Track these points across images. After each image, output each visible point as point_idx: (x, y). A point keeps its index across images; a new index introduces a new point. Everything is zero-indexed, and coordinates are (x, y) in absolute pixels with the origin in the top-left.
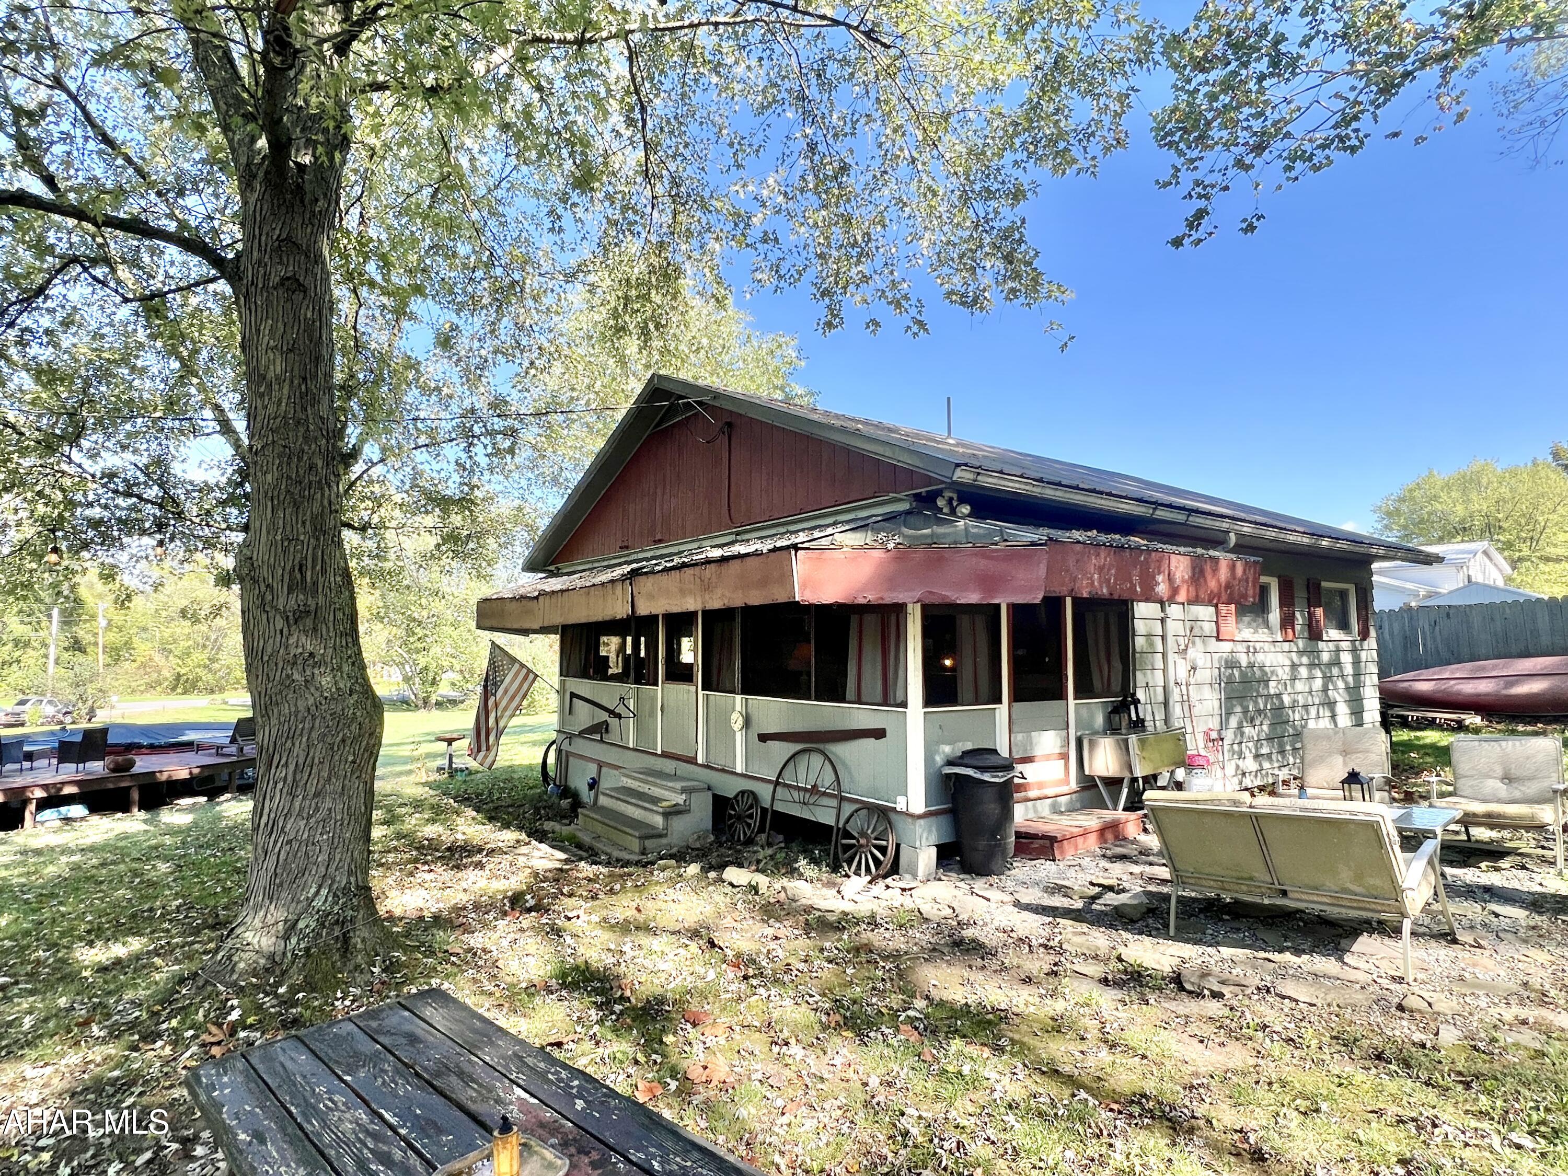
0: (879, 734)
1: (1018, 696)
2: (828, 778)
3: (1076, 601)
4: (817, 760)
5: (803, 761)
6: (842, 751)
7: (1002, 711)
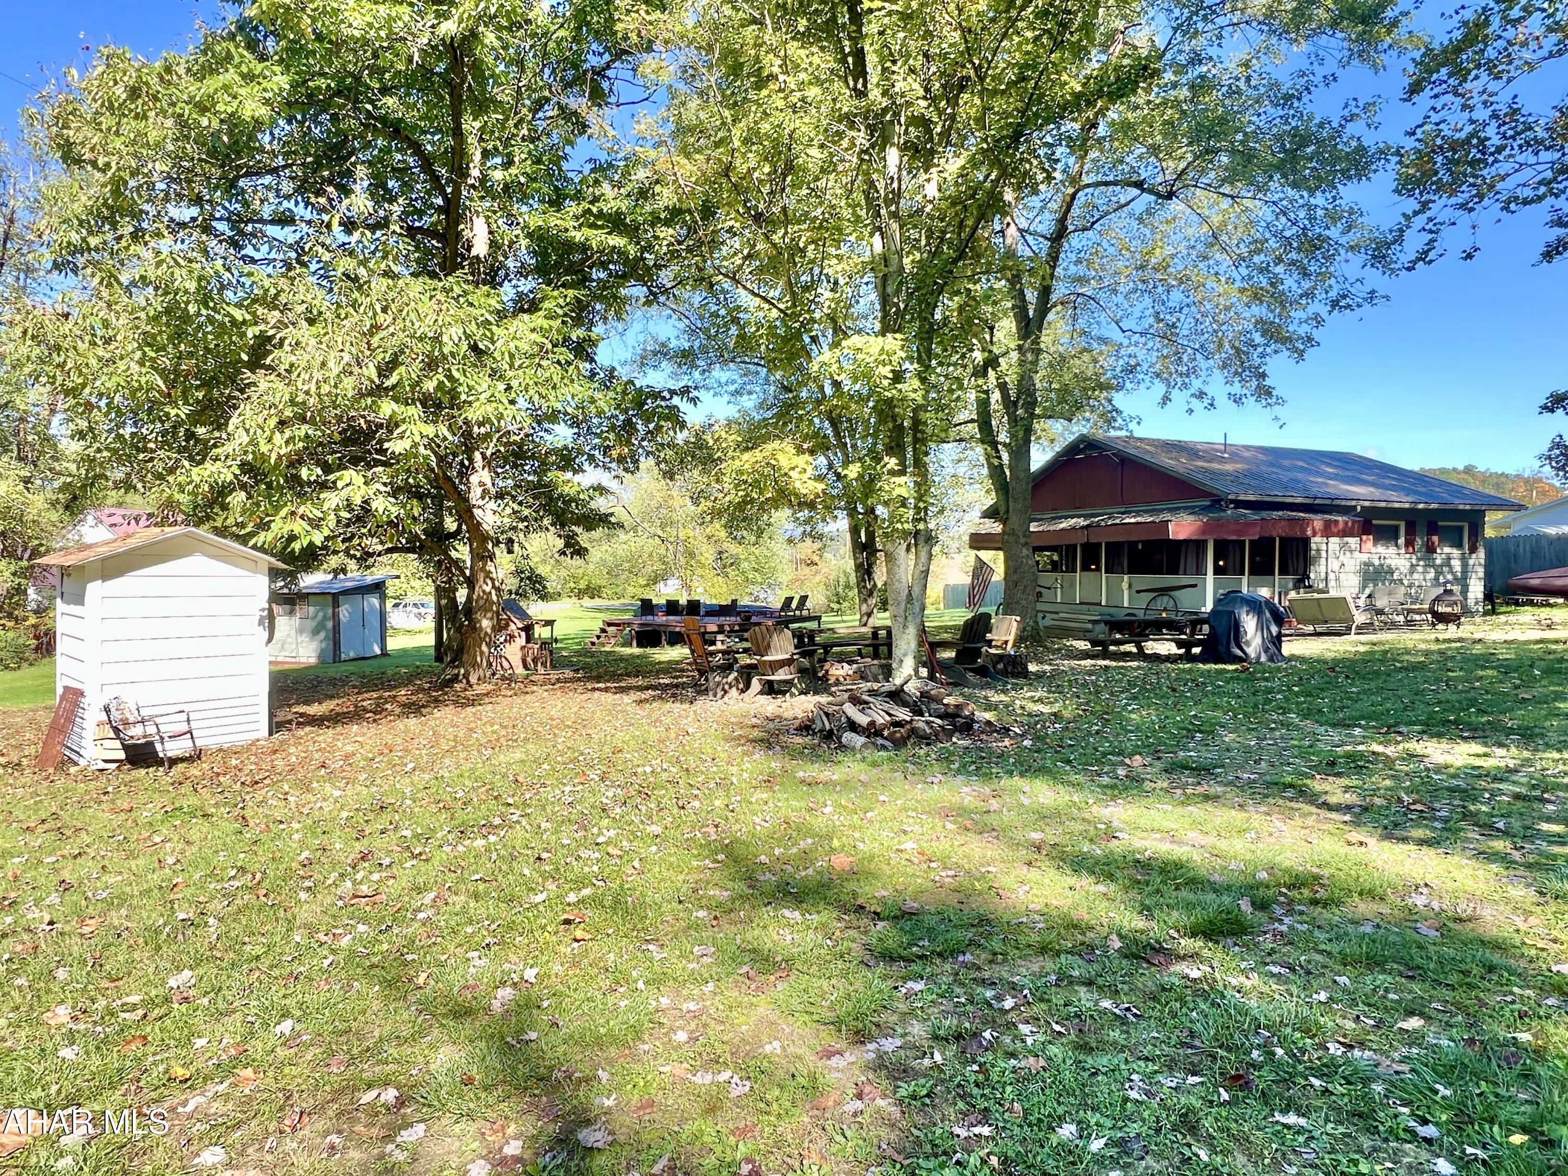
0: (1195, 586)
1: (1252, 573)
2: (1172, 603)
3: (1281, 539)
4: (1166, 599)
5: (1159, 600)
6: (1176, 594)
7: (1245, 579)
